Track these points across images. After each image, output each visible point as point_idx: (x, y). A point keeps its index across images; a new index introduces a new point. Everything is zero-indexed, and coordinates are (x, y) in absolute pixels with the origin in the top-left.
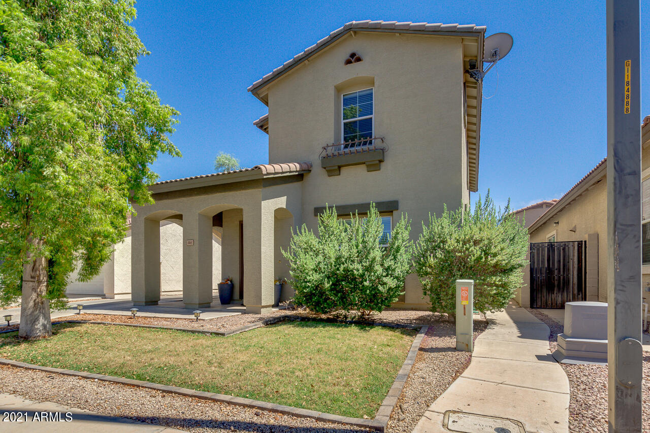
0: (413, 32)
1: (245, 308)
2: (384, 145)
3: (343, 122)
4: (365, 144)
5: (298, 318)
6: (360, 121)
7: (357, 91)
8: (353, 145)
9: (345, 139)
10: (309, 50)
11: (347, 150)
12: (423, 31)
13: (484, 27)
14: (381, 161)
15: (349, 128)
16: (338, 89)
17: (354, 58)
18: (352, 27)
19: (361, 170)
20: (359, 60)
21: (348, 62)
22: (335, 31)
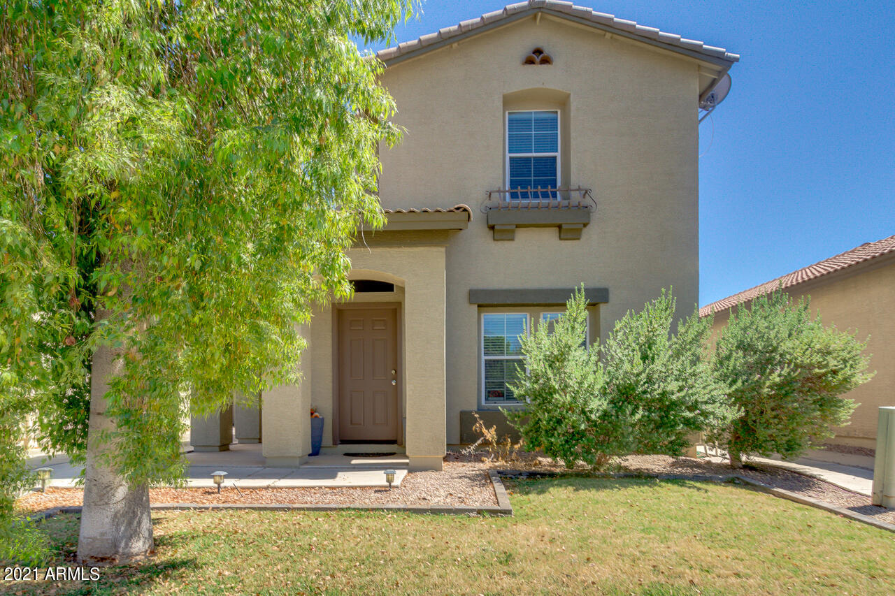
0: (636, 37)
1: (407, 461)
2: (588, 201)
3: (508, 155)
4: (545, 195)
5: (520, 474)
6: (535, 158)
7: (533, 111)
8: (525, 196)
9: (512, 182)
10: (468, 26)
11: (515, 202)
12: (655, 40)
13: (738, 56)
14: (585, 225)
15: (519, 167)
16: (508, 101)
17: (538, 57)
18: (545, 6)
19: (548, 238)
20: (546, 61)
21: (530, 61)
22: (516, 5)
